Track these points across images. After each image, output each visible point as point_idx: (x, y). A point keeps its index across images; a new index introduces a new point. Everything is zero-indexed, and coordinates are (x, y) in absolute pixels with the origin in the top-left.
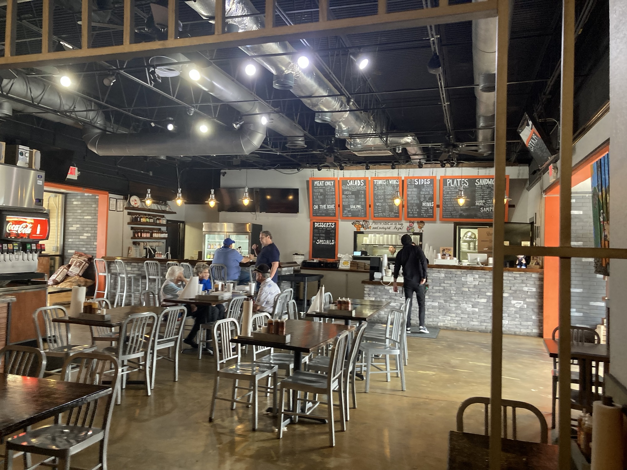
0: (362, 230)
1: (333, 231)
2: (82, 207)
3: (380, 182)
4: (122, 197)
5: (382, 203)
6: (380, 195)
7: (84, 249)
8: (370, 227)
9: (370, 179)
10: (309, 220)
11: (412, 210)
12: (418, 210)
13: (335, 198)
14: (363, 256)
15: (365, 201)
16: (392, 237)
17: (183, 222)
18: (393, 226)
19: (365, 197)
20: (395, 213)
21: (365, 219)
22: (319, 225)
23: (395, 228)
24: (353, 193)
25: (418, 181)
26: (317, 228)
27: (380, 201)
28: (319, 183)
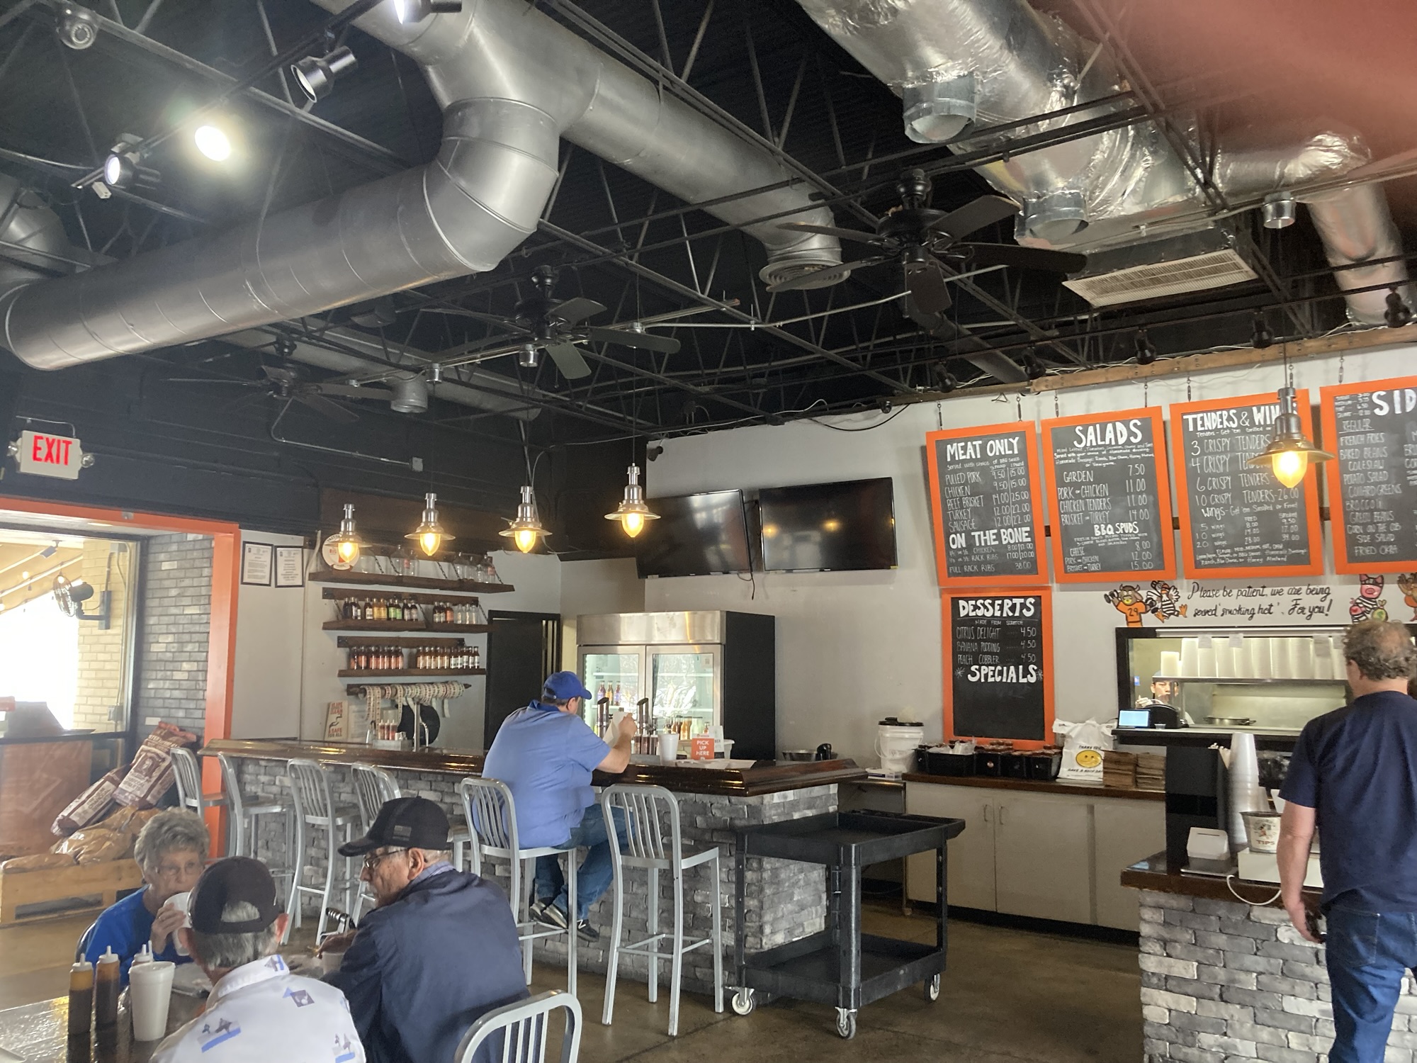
0: (1149, 620)
1: (1032, 632)
2: (182, 579)
3: (1212, 421)
4: (299, 540)
5: (1226, 506)
6: (1217, 475)
7: (181, 714)
8: (1184, 607)
9: (1166, 416)
10: (937, 589)
11: (1371, 529)
12: (1396, 526)
13: (1030, 501)
14: (1160, 729)
15: (1156, 504)
16: (1283, 650)
17: (557, 618)
18: (1286, 600)
19: (1152, 489)
20: (1288, 545)
21: (1157, 576)
22: (976, 607)
23: (1296, 608)
24: (1101, 475)
25: (1389, 399)
26: (969, 620)
27: (1217, 498)
28: (964, 448)
